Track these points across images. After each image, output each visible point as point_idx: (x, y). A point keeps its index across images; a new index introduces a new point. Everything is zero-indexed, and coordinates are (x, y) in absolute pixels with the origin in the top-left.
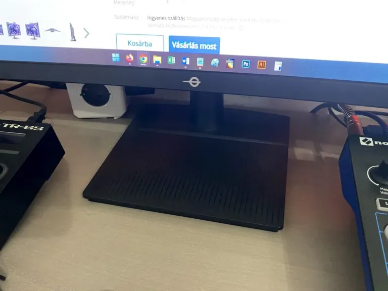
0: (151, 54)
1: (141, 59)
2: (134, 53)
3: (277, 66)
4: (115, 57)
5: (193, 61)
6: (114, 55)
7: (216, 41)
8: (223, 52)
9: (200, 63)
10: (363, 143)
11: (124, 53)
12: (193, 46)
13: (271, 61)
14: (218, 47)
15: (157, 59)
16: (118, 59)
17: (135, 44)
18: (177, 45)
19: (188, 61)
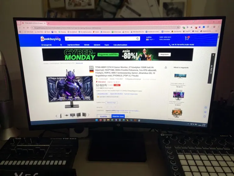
0: (106, 119)
1: (104, 120)
2: (102, 119)
4: (97, 120)
5: (118, 120)
7: (124, 115)
8: (125, 117)
9: (120, 120)
10: (162, 135)
11: (99, 119)
12: (118, 116)
13: (138, 119)
14: (124, 117)
15: (108, 120)
16: (97, 121)
17: (103, 117)
18: (114, 116)
19: (117, 120)
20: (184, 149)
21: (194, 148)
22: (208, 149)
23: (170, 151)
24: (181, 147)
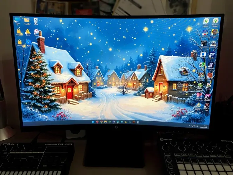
0: (104, 120)
1: (101, 122)
2: (99, 120)
3: (138, 122)
4: (93, 122)
5: (116, 122)
6: (92, 121)
9: (118, 122)
10: (161, 140)
11: (96, 121)
13: (136, 121)
15: (105, 122)
16: (94, 122)
19: (114, 122)
20: (183, 157)
21: (194, 156)
22: (209, 156)
23: (169, 159)
24: (181, 154)
